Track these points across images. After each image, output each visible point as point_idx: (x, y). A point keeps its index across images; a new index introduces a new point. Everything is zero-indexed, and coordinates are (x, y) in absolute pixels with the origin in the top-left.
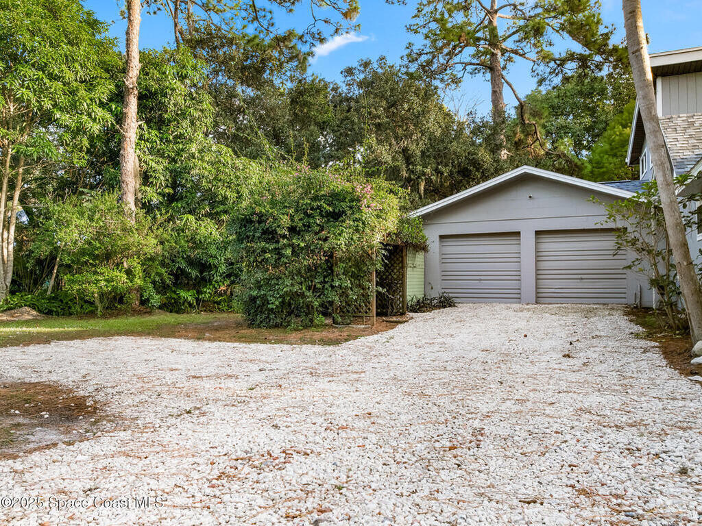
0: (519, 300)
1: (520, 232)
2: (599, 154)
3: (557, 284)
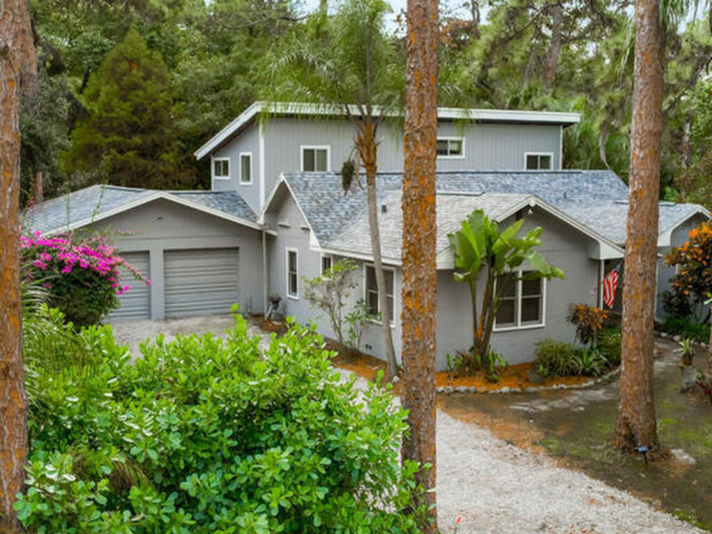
0: (149, 316)
1: (148, 252)
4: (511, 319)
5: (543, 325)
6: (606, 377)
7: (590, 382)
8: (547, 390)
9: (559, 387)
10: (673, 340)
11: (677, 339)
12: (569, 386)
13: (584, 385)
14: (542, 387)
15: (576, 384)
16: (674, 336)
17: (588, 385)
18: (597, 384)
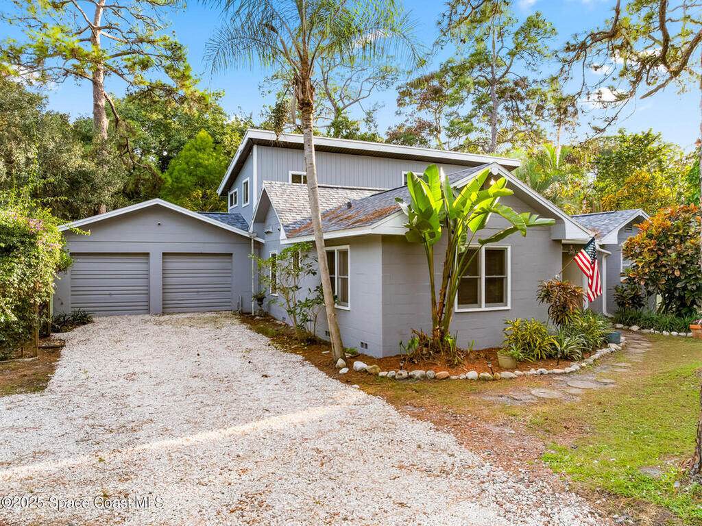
0: (148, 311)
1: (149, 253)
2: (178, 171)
3: (180, 296)
4: (474, 300)
5: (509, 307)
6: (590, 360)
7: (575, 366)
8: (524, 375)
9: (538, 371)
10: (630, 330)
11: (635, 328)
12: (551, 371)
13: (567, 370)
14: (518, 372)
15: (558, 368)
16: (630, 326)
17: (572, 369)
18: (582, 368)
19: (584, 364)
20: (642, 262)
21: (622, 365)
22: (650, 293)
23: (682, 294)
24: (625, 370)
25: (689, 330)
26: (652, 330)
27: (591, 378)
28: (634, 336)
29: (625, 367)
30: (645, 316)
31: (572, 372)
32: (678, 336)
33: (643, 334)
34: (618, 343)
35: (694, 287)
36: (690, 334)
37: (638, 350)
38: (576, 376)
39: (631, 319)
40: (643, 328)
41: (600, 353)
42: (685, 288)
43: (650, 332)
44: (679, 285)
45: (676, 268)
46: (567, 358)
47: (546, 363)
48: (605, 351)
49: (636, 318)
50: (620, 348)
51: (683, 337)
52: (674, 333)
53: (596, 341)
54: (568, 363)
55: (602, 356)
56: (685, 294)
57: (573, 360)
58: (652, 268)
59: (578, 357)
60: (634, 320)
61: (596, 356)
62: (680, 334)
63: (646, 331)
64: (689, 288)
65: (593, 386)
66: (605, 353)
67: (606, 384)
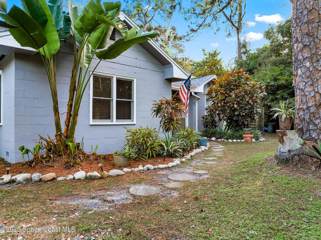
4: (108, 116)
5: (135, 122)
6: (188, 157)
7: (177, 161)
8: (132, 171)
9: (145, 167)
10: (211, 140)
11: (213, 139)
12: (156, 167)
13: (170, 165)
14: (126, 170)
15: (164, 164)
16: (211, 138)
17: (174, 164)
18: (182, 162)
19: (183, 160)
20: (217, 100)
21: (211, 158)
22: (220, 120)
23: (237, 119)
24: (213, 163)
25: (243, 138)
26: (223, 140)
27: (188, 170)
28: (214, 143)
29: (213, 160)
30: (219, 132)
31: (174, 166)
32: (237, 142)
33: (217, 142)
34: (206, 146)
35: (244, 114)
36: (243, 141)
37: (217, 149)
38: (177, 169)
39: (211, 133)
40: (218, 139)
41: (195, 152)
42: (239, 115)
43: (222, 141)
44: (236, 113)
45: (235, 103)
46: (172, 156)
47: (156, 160)
48: (198, 150)
49: (214, 133)
50: (207, 149)
51: (239, 142)
52: (235, 140)
53: (192, 144)
54: (171, 159)
55: (196, 154)
56: (239, 118)
57: (176, 157)
58: (222, 104)
59: (180, 155)
60: (213, 134)
61: (193, 153)
62: (237, 141)
63: (219, 140)
64: (241, 114)
65: (191, 178)
66: (198, 151)
67: (200, 175)
